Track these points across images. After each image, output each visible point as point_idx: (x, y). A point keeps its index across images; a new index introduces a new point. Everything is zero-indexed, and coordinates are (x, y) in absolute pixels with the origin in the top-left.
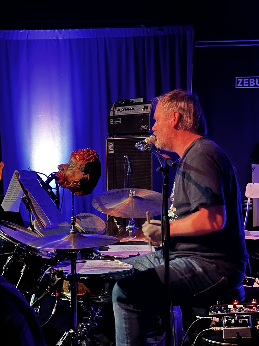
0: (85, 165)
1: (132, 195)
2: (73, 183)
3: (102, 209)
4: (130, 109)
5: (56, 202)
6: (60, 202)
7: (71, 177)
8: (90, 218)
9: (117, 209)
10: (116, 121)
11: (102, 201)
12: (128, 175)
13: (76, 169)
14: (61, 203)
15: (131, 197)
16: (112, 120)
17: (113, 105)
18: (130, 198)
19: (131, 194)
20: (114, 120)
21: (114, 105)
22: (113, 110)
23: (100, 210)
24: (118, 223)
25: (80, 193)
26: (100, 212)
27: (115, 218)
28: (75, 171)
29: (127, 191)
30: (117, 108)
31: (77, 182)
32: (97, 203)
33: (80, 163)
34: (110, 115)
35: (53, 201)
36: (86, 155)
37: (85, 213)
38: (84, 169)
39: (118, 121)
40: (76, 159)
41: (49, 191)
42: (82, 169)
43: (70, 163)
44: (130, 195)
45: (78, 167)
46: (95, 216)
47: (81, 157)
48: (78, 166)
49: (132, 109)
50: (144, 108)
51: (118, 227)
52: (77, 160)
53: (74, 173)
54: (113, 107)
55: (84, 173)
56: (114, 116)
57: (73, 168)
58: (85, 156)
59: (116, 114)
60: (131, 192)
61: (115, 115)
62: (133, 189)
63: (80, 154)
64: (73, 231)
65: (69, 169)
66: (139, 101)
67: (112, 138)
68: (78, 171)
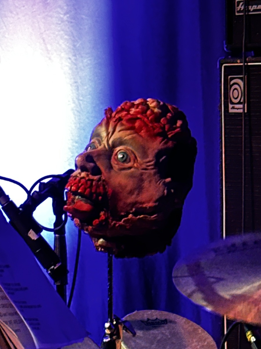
3: (206, 299)
5: (53, 274)
6: (68, 275)
7: (131, 192)
8: (166, 326)
11: (207, 273)
13: (144, 166)
14: (70, 278)
20: (247, 4)
23: (199, 300)
26: (199, 309)
27: (251, 326)
28: (142, 174)
32: (190, 280)
33: (155, 146)
35: (44, 271)
37: (149, 312)
41: (33, 238)
45: (151, 159)
46: (185, 319)
57: (132, 163)
67: (239, 61)
68: (152, 172)
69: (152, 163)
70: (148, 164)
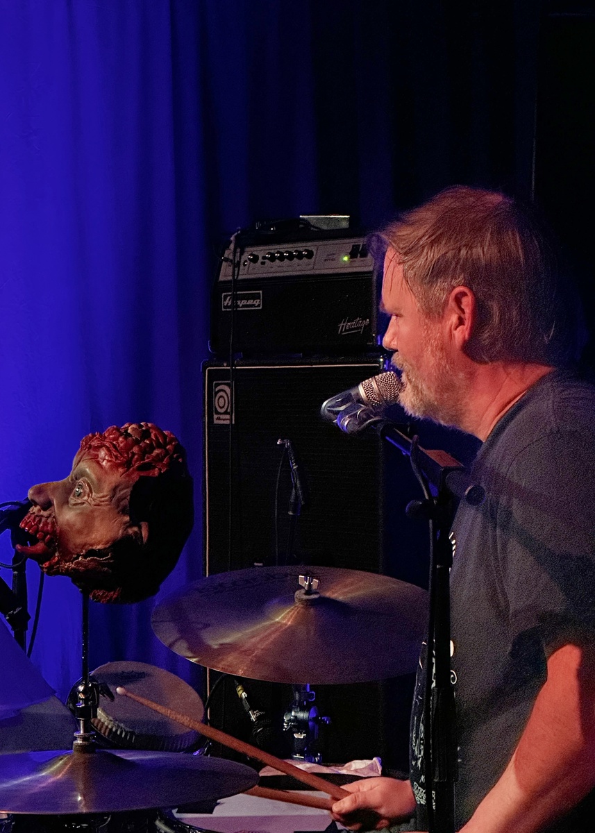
0: (133, 487)
1: (308, 592)
2: (85, 556)
3: (190, 649)
4: (300, 256)
6: (29, 620)
7: (79, 532)
8: (143, 680)
9: (248, 645)
10: (245, 302)
11: (191, 617)
12: (291, 513)
13: (97, 502)
15: (301, 600)
16: (226, 297)
17: (232, 238)
18: (298, 604)
19: (303, 591)
20: (235, 298)
21: (235, 237)
22: (231, 257)
23: (182, 650)
24: (254, 703)
25: (113, 595)
26: (180, 659)
27: (242, 681)
28: (92, 511)
29: (286, 575)
30: (247, 249)
31: (100, 553)
32: (172, 625)
33: (115, 477)
34: (221, 278)
36: (135, 449)
37: (124, 663)
38: (130, 502)
39: (250, 302)
40: (98, 462)
42: (119, 500)
43: (76, 479)
44: (299, 594)
45: (105, 493)
47: (116, 457)
48: (106, 490)
49: (306, 256)
50: (353, 255)
51: (253, 718)
52: (101, 466)
53: (88, 519)
54: (232, 246)
55: (127, 519)
56: (236, 281)
57: (86, 498)
58: (134, 454)
59: (243, 275)
60: (303, 581)
61: (240, 277)
62: (310, 568)
63: (114, 446)
64: (84, 739)
65: (72, 500)
66: (332, 227)
67: (225, 365)
68: (106, 508)
69: (106, 498)
70: (103, 499)
